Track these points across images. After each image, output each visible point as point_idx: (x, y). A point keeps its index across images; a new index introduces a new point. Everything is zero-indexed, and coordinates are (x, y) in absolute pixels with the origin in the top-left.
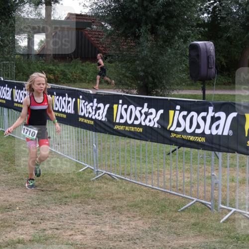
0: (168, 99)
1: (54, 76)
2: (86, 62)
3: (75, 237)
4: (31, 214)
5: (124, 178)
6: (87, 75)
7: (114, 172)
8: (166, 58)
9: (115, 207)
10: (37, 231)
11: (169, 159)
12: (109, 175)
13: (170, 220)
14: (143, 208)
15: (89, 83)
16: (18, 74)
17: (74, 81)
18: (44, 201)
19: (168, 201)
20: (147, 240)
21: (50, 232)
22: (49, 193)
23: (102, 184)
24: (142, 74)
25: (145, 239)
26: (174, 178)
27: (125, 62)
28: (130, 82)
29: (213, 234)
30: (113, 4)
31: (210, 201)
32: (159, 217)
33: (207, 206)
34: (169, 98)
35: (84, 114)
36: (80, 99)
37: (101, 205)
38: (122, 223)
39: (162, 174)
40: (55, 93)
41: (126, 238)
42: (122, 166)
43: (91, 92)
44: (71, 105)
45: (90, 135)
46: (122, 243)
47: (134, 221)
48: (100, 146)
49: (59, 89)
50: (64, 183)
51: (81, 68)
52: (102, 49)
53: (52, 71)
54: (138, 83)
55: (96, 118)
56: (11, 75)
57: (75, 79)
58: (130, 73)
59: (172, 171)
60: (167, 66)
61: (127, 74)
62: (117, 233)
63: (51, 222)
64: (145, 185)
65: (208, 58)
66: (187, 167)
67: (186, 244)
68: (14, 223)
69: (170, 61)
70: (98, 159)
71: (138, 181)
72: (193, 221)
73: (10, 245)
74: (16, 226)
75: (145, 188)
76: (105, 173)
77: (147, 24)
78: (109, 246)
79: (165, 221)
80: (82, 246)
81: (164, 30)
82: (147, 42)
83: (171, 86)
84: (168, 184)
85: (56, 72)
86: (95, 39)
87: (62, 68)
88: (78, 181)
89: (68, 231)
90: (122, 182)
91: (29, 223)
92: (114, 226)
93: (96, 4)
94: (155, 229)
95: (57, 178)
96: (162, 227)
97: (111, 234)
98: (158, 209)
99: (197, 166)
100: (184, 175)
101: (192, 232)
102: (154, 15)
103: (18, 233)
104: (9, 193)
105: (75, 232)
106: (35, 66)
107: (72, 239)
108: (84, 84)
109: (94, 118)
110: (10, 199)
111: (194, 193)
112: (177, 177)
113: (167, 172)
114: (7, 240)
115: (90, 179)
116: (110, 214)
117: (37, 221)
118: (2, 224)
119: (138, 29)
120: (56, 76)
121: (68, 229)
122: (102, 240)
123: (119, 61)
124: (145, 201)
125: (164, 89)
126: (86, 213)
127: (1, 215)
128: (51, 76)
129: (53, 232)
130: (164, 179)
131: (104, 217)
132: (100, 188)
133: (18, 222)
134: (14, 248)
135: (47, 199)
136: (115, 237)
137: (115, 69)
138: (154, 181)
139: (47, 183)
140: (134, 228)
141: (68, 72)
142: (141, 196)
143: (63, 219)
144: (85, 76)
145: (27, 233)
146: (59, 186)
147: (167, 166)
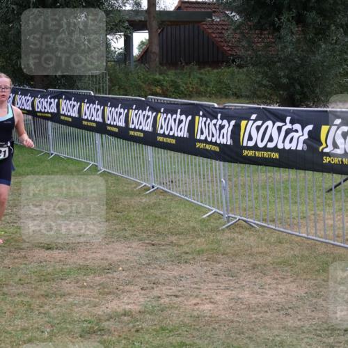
0: (326, 111)
1: (162, 89)
2: (204, 68)
3: (202, 307)
4: (139, 277)
5: (266, 225)
6: (207, 86)
7: (251, 218)
8: (318, 57)
9: (255, 265)
10: (148, 300)
11: (332, 199)
12: (245, 221)
14: (295, 265)
15: (210, 97)
16: (113, 88)
17: (189, 95)
18: (156, 258)
19: (332, 256)
20: (304, 310)
21: (167, 300)
23: (236, 235)
24: (285, 81)
25: (301, 308)
26: (339, 224)
27: (262, 65)
28: (269, 93)
32: (319, 278)
34: (329, 109)
37: (236, 263)
38: (267, 287)
39: (322, 218)
40: (162, 110)
41: (274, 307)
42: (263, 209)
43: (216, 105)
45: (216, 166)
46: (269, 314)
47: (284, 284)
48: (230, 183)
50: (182, 233)
51: (200, 76)
52: (228, 49)
53: (158, 82)
54: (280, 94)
56: (103, 89)
57: (191, 92)
58: (268, 81)
59: (336, 215)
60: (321, 68)
61: (264, 82)
62: (260, 301)
63: (168, 287)
64: (298, 234)
68: (117, 289)
69: (325, 62)
70: (228, 199)
71: (287, 229)
73: (111, 318)
74: (119, 292)
75: (299, 238)
76: (239, 219)
77: (290, 10)
78: (250, 319)
80: (213, 319)
81: (316, 18)
82: (291, 36)
83: (327, 97)
84: (330, 233)
85: (165, 83)
86: (218, 35)
87: (173, 78)
88: (202, 230)
89: (191, 298)
90: (263, 232)
91: (138, 288)
92: (256, 291)
94: (315, 295)
95: (173, 227)
96: (324, 291)
97: (253, 302)
98: (317, 268)
103: (123, 302)
104: (108, 249)
105: (202, 300)
106: (136, 76)
107: (198, 310)
108: (204, 99)
110: (109, 256)
112: (343, 223)
113: (327, 216)
114: (109, 311)
115: (218, 227)
116: (249, 275)
117: (148, 285)
118: (101, 290)
119: (277, 17)
120: (165, 88)
121: (191, 296)
122: (240, 310)
123: (252, 64)
124: (298, 257)
125: (318, 101)
126: (215, 275)
127: (98, 278)
128: (158, 90)
129: (171, 300)
130: (324, 225)
131: (241, 279)
132: (233, 239)
133: (121, 287)
134: (119, 322)
135: (161, 255)
136: (258, 306)
137: (247, 76)
138: (309, 229)
139: (159, 234)
140: (284, 294)
141: (181, 83)
142: (292, 249)
143: (183, 282)
144: (204, 87)
145: (136, 302)
146: (176, 238)
147: (328, 208)
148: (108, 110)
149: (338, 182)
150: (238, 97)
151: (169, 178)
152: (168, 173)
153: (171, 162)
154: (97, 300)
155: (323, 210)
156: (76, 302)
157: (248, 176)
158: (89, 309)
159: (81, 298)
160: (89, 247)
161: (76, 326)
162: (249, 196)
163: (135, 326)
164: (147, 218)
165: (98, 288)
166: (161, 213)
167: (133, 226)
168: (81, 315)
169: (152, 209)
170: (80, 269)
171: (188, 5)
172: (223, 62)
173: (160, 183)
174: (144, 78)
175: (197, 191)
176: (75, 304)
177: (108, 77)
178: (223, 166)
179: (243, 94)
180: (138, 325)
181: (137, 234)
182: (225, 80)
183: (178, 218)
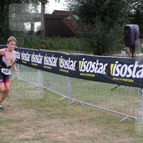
0: (112, 58)
1: (46, 46)
2: (63, 38)
3: (58, 137)
4: (33, 124)
5: (86, 103)
6: (64, 45)
7: (80, 100)
8: (109, 35)
9: (81, 120)
10: (36, 134)
11: (113, 93)
12: (77, 102)
13: (113, 128)
14: (97, 121)
15: (65, 50)
16: (25, 45)
17: (57, 49)
18: (40, 117)
19: (112, 117)
20: (100, 139)
21: (44, 134)
22: (43, 112)
23: (73, 107)
24: (96, 44)
25: (99, 139)
26: (115, 104)
27: (87, 37)
28: (89, 49)
29: (139, 136)
30: (80, 4)
31: (137, 117)
32: (107, 126)
33: (135, 120)
35: (63, 67)
36: (61, 58)
37: (73, 119)
38: (85, 129)
39: (109, 101)
40: (46, 55)
41: (88, 138)
42: (85, 97)
43: (67, 54)
45: (66, 78)
46: (86, 141)
48: (72, 85)
49: (49, 52)
50: (51, 106)
51: (61, 41)
52: (73, 30)
53: (44, 43)
54: (94, 49)
55: (70, 69)
56: (21, 45)
57: (58, 47)
58: (89, 44)
59: (114, 100)
60: (110, 39)
61: (87, 44)
62: (83, 135)
63: (45, 129)
64: (99, 107)
65: (135, 34)
66: (123, 98)
67: (123, 142)
68: (23, 129)
69: (112, 37)
70: (71, 93)
71: (94, 105)
72: (127, 128)
74: (24, 131)
75: (99, 109)
76: (75, 101)
77: (99, 15)
79: (111, 128)
81: (109, 19)
82: (99, 26)
83: (113, 51)
84: (112, 107)
85: (47, 44)
86: (69, 25)
87: (50, 41)
88: (60, 105)
89: (54, 134)
90: (85, 106)
91: (32, 129)
92: (81, 131)
93: (70, 4)
94: (105, 133)
95: (48, 103)
96: (109, 132)
97: (79, 135)
98: (106, 122)
99: (129, 97)
100: (121, 103)
101: (126, 135)
102: (103, 10)
103: (26, 135)
104: (20, 112)
105: (58, 135)
106: (35, 40)
108: (63, 51)
109: (69, 69)
110: (20, 115)
111: (127, 112)
112: (117, 104)
113: (111, 100)
114: (19, 139)
115: (66, 104)
116: (78, 124)
117: (36, 128)
118: (16, 130)
119: (94, 18)
120: (47, 46)
122: (74, 139)
123: (83, 37)
124: (99, 117)
125: (109, 53)
126: (65, 124)
127: (15, 125)
128: (44, 46)
129: (46, 134)
130: (110, 104)
131: (75, 126)
132: (72, 109)
133: (25, 128)
135: (42, 115)
136: (81, 137)
137: (81, 41)
138: (103, 105)
139: (42, 106)
140: (92, 132)
141: (53, 44)
142: (96, 114)
143: (51, 127)
144: (63, 46)
145: (31, 135)
146: (49, 108)
147: (111, 97)
148: (22, 54)
149: (116, 86)
150: (77, 50)
151: (47, 83)
152: (47, 81)
153: (48, 76)
154: (15, 134)
155: (109, 98)
156: (5, 134)
157: (80, 83)
158: (11, 138)
159: (8, 133)
160: (12, 111)
162: (80, 91)
165: (15, 129)
166: (43, 98)
167: (31, 103)
168: (7, 140)
170: (8, 120)
171: (58, 12)
172: (71, 36)
173: (43, 85)
174: (38, 41)
175: (58, 89)
176: (5, 136)
177: (23, 40)
178: (70, 78)
179: (79, 49)
181: (33, 106)
182: (72, 43)
183: (50, 100)
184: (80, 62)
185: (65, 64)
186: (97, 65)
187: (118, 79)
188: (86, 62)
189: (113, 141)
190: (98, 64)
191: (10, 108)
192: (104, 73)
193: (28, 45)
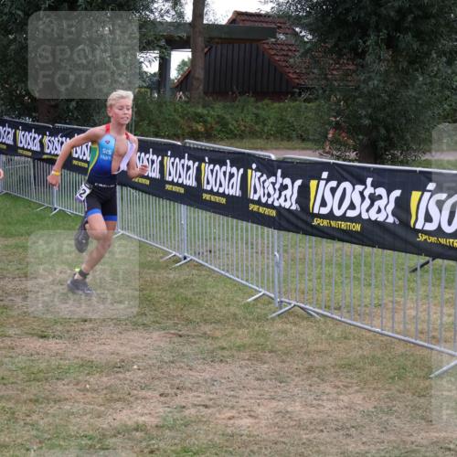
0: (415, 171)
1: (205, 126)
2: (262, 100)
3: (238, 422)
4: (159, 378)
5: (329, 314)
6: (265, 125)
7: (311, 304)
8: (412, 93)
9: (311, 367)
10: (169, 410)
11: (416, 282)
12: (302, 308)
13: (414, 394)
14: (364, 370)
15: (267, 139)
16: (141, 123)
17: (240, 135)
18: (183, 355)
19: (412, 358)
20: (370, 430)
21: (193, 411)
22: (193, 340)
23: (288, 326)
24: (367, 122)
25: (367, 428)
26: (423, 315)
32: (392, 388)
34: (418, 169)
35: (260, 198)
36: (252, 170)
37: (287, 364)
38: (325, 398)
39: (401, 307)
40: (207, 159)
41: (332, 426)
42: (327, 292)
44: (237, 180)
45: (268, 234)
46: (325, 434)
47: (346, 394)
48: (286, 255)
49: (214, 151)
50: (219, 321)
51: (256, 111)
52: (295, 76)
53: (201, 117)
54: (359, 139)
55: (280, 206)
57: (243, 131)
59: (420, 304)
60: (414, 108)
62: (315, 416)
63: (196, 394)
64: (369, 328)
66: (447, 296)
68: (129, 394)
69: (420, 99)
70: (282, 279)
71: (356, 320)
73: (119, 433)
74: (131, 399)
75: (368, 334)
76: (295, 305)
77: (379, 31)
78: (300, 439)
79: (405, 395)
80: (251, 439)
81: (412, 42)
82: (379, 63)
83: (420, 145)
84: (412, 327)
85: (209, 119)
86: (282, 58)
87: (220, 112)
88: (245, 318)
89: (225, 410)
90: (325, 323)
91: (156, 394)
92: (310, 402)
94: (386, 410)
95: (208, 313)
96: (399, 406)
97: (305, 417)
98: (392, 374)
100: (442, 310)
102: (392, 14)
104: (120, 339)
105: (239, 413)
107: (233, 425)
108: (260, 142)
109: (276, 204)
110: (121, 349)
112: (429, 314)
113: (410, 304)
114: (116, 424)
115: (266, 315)
116: (303, 380)
117: (170, 391)
118: (108, 396)
119: (361, 38)
120: (209, 125)
121: (225, 406)
122: (288, 428)
124: (368, 358)
125: (408, 150)
126: (260, 379)
127: (105, 379)
128: (200, 127)
129: (199, 411)
130: (404, 317)
131: (292, 386)
132: (284, 332)
133: (136, 392)
134: (129, 439)
135: (189, 350)
136: (311, 423)
137: (316, 113)
138: (384, 320)
139: (189, 321)
140: (347, 408)
141: (230, 120)
142: (361, 348)
143: (216, 388)
144: (261, 126)
145: (153, 412)
146: (210, 327)
147: (411, 293)
149: (425, 261)
150: (303, 140)
151: (206, 245)
152: (206, 240)
153: (210, 224)
155: (404, 296)
156: (74, 410)
157: (310, 248)
158: (92, 420)
159: (82, 406)
160: (96, 336)
161: (73, 444)
162: (309, 274)
163: (149, 445)
164: (175, 299)
165: (105, 392)
166: (193, 294)
167: (155, 310)
168: (80, 428)
169: (182, 287)
170: (82, 365)
171: (246, 17)
172: (287, 93)
173: (195, 253)
174: (182, 112)
175: (242, 265)
176: (73, 414)
179: (311, 137)
180: (154, 444)
181: (160, 320)
182: (288, 118)
183: (215, 301)
184: (313, 183)
185: (264, 187)
186: (366, 194)
187: (433, 239)
188: (333, 184)
189: (412, 435)
190: (369, 190)
191: (88, 325)
192: (391, 220)
193: (149, 125)
